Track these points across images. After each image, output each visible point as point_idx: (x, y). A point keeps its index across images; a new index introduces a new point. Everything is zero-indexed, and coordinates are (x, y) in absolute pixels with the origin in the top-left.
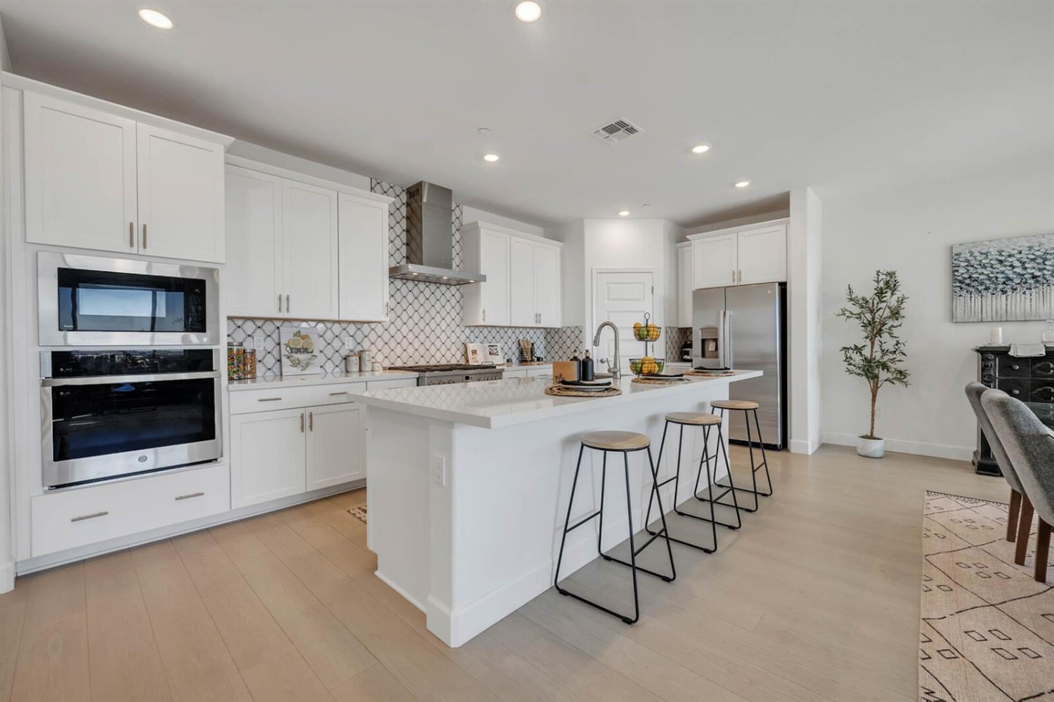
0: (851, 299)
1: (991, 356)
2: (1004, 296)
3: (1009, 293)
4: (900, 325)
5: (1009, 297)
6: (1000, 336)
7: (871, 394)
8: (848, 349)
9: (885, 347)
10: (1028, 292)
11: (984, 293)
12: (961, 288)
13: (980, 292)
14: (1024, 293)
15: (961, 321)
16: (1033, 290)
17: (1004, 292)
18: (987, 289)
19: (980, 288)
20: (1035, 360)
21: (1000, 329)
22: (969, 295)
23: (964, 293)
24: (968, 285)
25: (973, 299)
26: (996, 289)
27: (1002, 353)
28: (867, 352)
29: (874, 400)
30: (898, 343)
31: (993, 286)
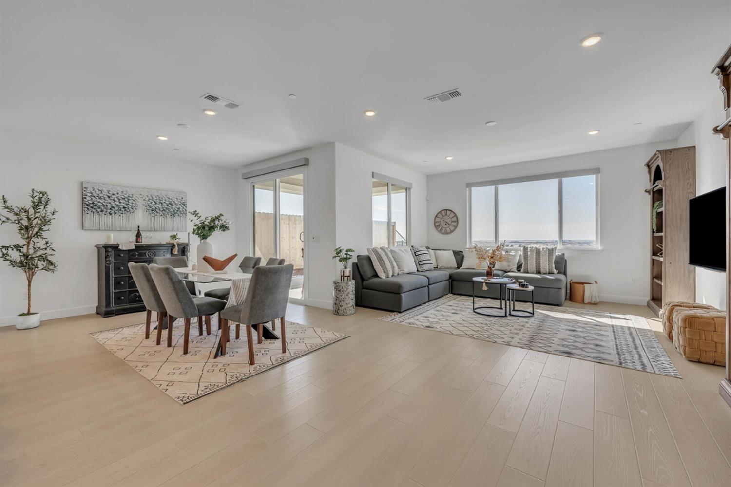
0: (6, 208)
1: (110, 250)
2: (110, 216)
3: (113, 215)
4: (48, 230)
5: (113, 217)
6: (113, 238)
7: (28, 281)
8: (8, 247)
9: (37, 245)
10: (121, 215)
11: (101, 213)
12: (88, 209)
13: (98, 213)
14: (120, 216)
15: (88, 229)
16: (124, 215)
17: (111, 214)
18: (102, 211)
19: (99, 210)
20: (130, 251)
21: (112, 234)
22: (92, 214)
23: (89, 212)
24: (92, 207)
25: (95, 216)
26: (106, 211)
27: (115, 248)
28: (24, 250)
29: (29, 286)
30: (47, 243)
31: (105, 210)
